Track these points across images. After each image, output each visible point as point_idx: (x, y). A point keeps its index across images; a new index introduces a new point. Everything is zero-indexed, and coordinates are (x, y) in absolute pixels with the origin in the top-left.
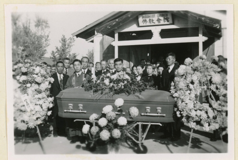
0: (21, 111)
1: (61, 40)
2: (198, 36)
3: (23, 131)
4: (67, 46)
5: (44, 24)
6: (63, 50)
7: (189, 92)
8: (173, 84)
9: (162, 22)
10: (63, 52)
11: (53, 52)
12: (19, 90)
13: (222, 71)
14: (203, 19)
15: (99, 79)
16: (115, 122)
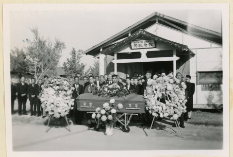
0: (57, 106)
1: (71, 52)
2: (173, 56)
3: (58, 118)
4: (76, 58)
5: (62, 46)
6: (74, 61)
7: (154, 95)
8: (145, 91)
9: (148, 46)
10: (73, 63)
11: (65, 63)
12: (55, 95)
13: (174, 83)
14: (175, 45)
15: (101, 88)
16: (109, 112)
